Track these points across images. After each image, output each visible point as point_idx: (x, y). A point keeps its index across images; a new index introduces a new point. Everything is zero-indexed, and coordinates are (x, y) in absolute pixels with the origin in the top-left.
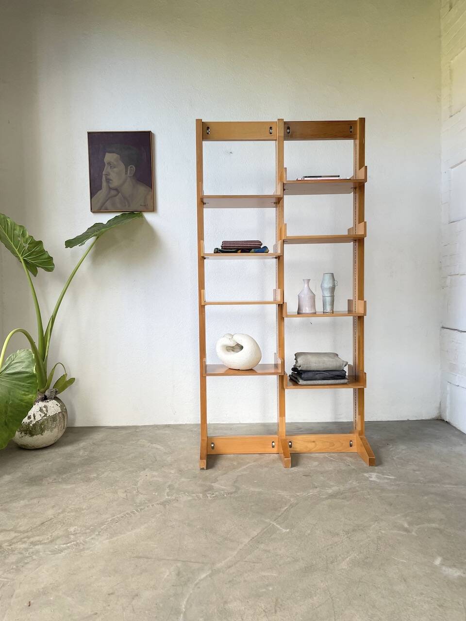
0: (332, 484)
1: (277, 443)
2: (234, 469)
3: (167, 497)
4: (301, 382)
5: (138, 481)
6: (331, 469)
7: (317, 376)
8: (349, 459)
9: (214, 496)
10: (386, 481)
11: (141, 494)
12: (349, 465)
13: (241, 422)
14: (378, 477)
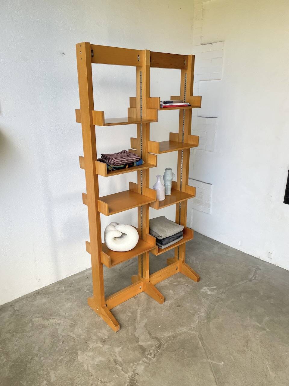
0: (197, 307)
1: (142, 286)
2: (135, 320)
3: (127, 375)
4: (163, 247)
5: (88, 370)
6: (183, 293)
7: (170, 240)
8: (181, 279)
9: (153, 355)
10: (216, 291)
11: (107, 383)
12: (187, 286)
13: (88, 268)
14: (210, 290)
